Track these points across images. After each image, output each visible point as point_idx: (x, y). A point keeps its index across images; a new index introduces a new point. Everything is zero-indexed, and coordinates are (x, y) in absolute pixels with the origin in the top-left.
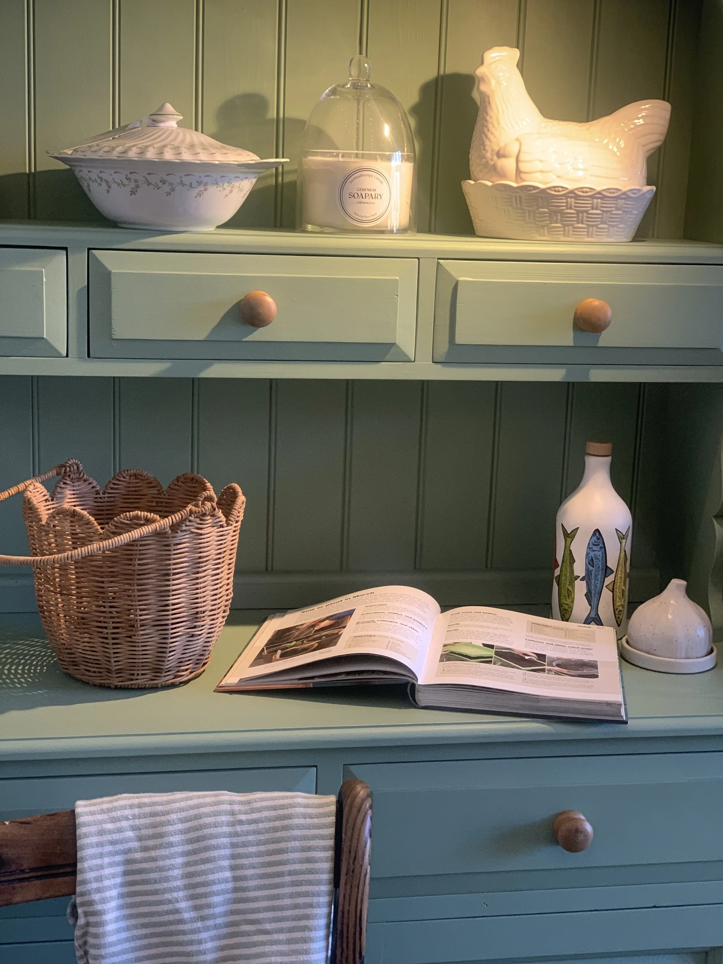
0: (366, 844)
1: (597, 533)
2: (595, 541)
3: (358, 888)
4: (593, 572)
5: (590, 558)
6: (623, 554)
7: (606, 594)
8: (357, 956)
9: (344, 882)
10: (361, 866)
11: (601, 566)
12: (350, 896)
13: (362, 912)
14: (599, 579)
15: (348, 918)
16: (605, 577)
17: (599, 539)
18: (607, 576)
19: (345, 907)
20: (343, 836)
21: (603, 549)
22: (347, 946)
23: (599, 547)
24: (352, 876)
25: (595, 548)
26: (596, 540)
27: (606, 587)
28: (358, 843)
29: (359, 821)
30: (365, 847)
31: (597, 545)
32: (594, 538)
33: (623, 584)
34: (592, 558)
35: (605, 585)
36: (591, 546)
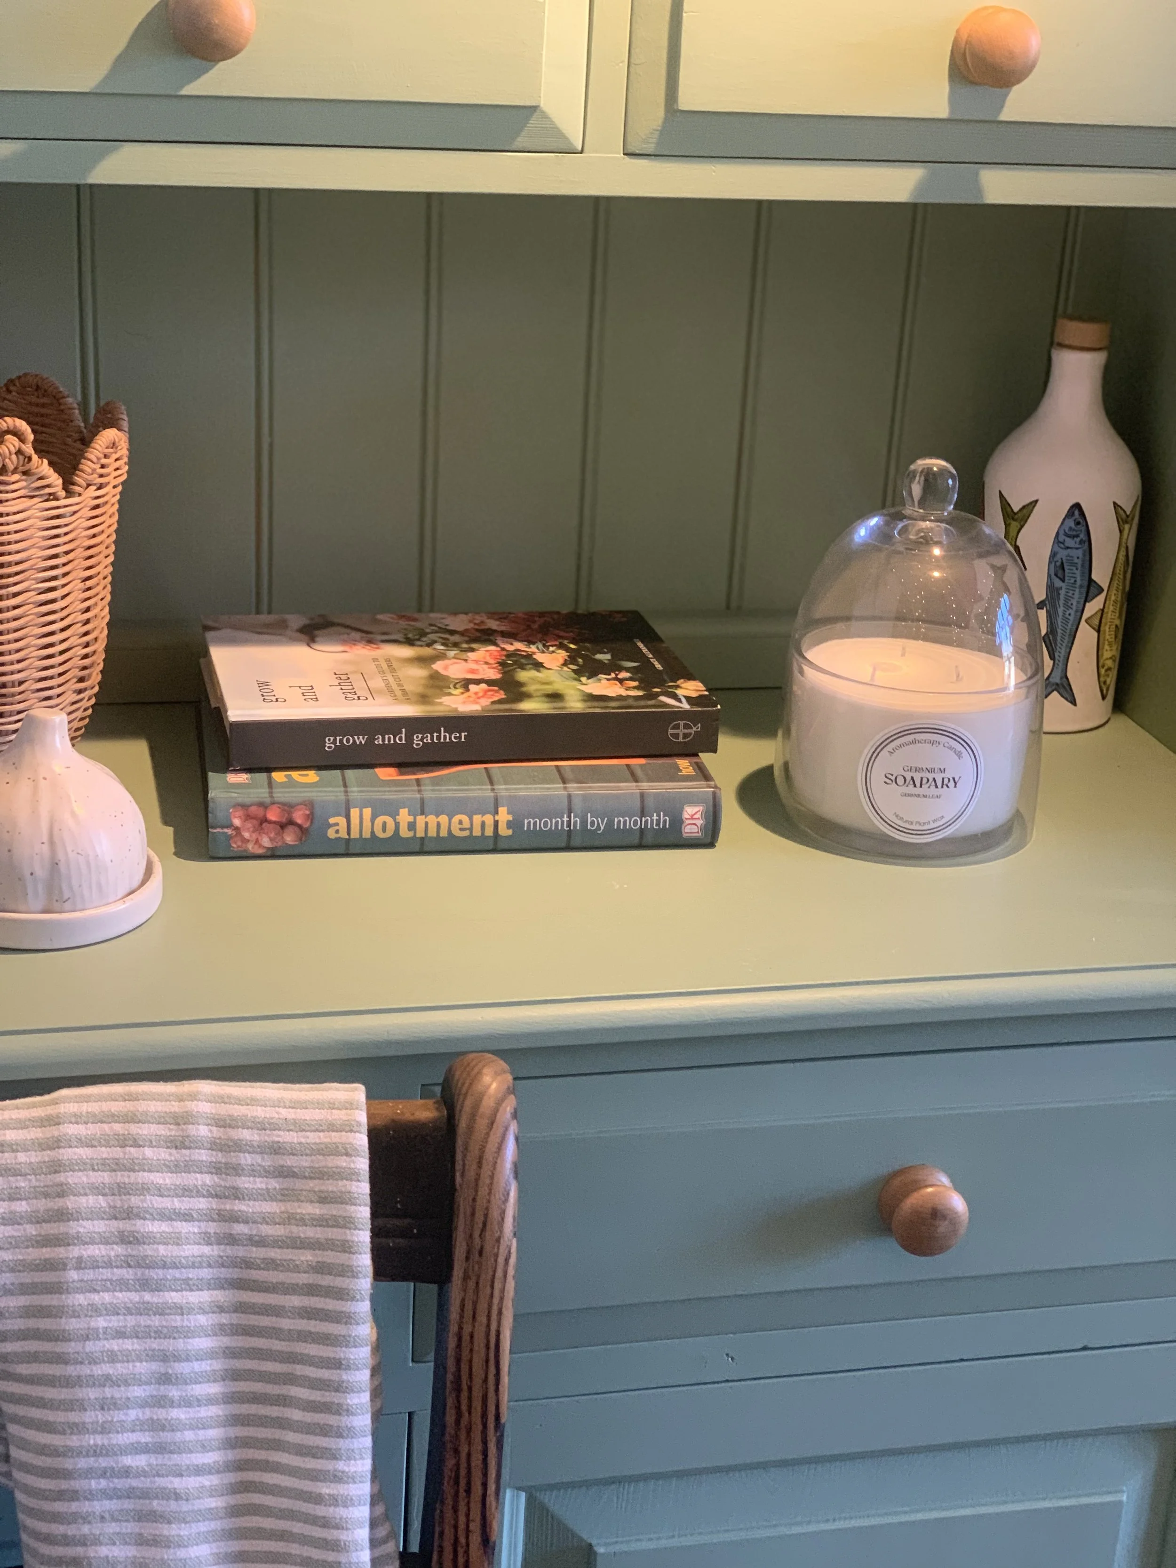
0: (508, 1194)
1: (1077, 513)
2: (1070, 529)
3: (492, 1287)
4: (1062, 593)
5: (1058, 564)
6: (1123, 553)
7: (1086, 636)
8: (491, 1425)
9: (461, 1274)
10: (498, 1240)
11: (1078, 579)
12: (475, 1304)
13: (501, 1337)
14: (1074, 607)
15: (471, 1350)
16: (1086, 601)
17: (1078, 523)
18: (1089, 598)
19: (465, 1326)
20: (458, 1179)
21: (1087, 544)
22: (470, 1407)
23: (1078, 540)
24: (480, 1263)
25: (1070, 542)
26: (1073, 526)
27: (1086, 621)
28: (490, 1193)
29: (491, 1147)
30: (506, 1201)
31: (1074, 537)
32: (1071, 523)
33: (1117, 615)
34: (1062, 563)
35: (1085, 616)
36: (1062, 538)
